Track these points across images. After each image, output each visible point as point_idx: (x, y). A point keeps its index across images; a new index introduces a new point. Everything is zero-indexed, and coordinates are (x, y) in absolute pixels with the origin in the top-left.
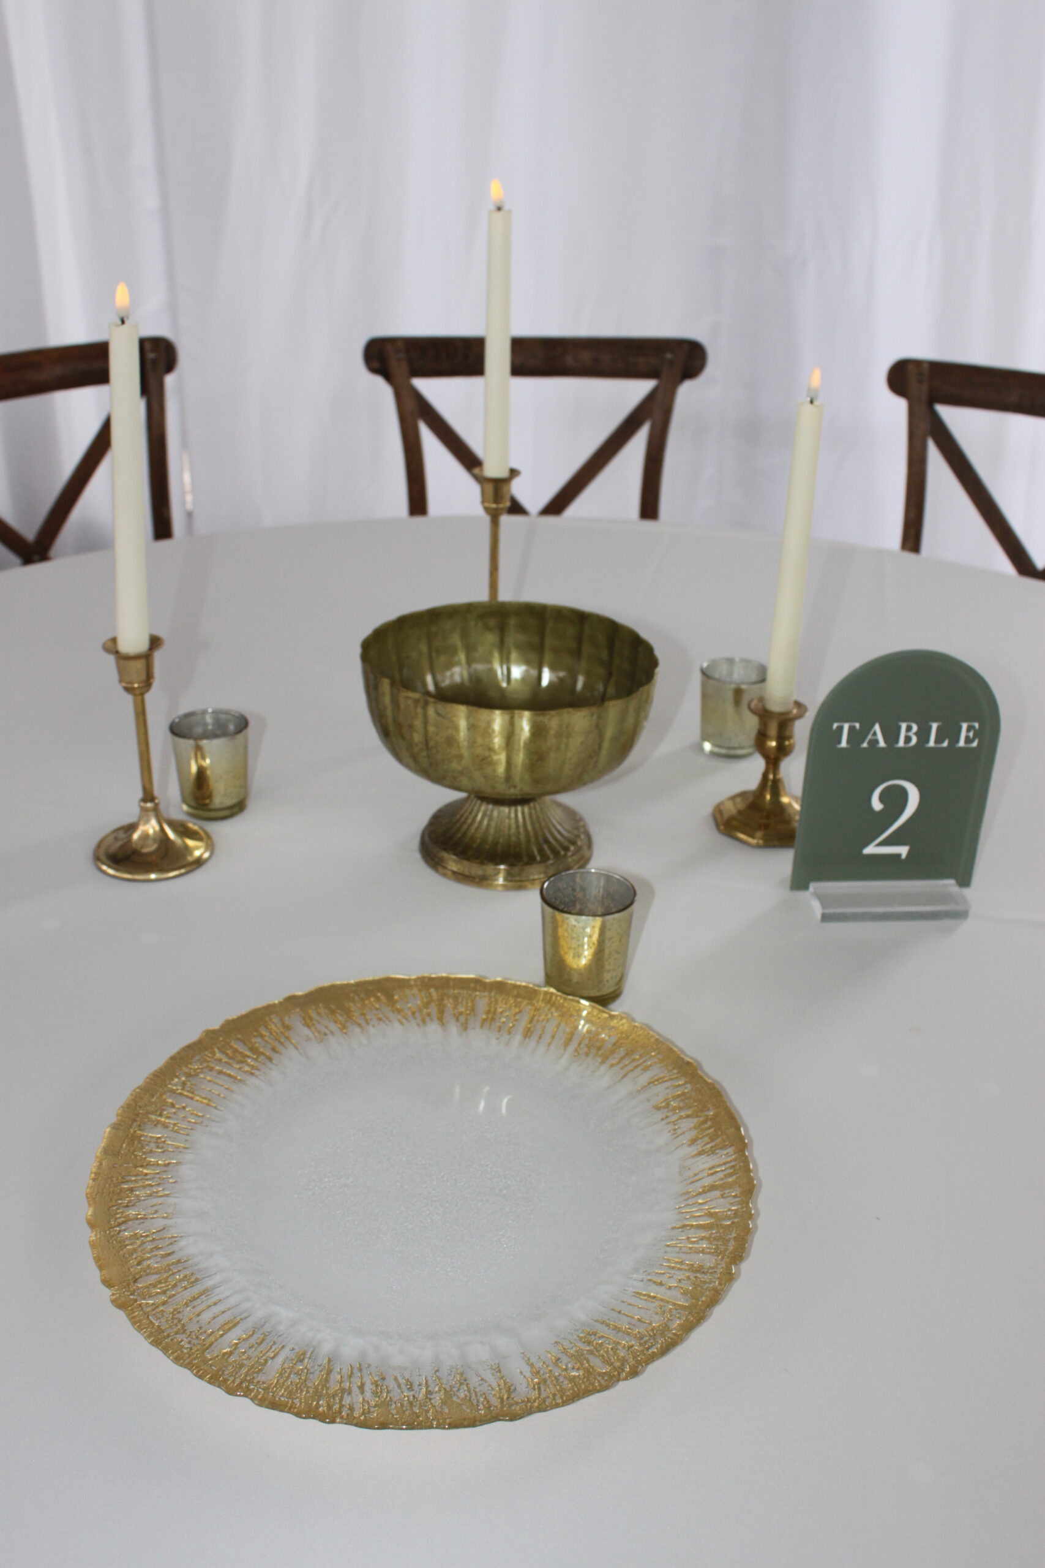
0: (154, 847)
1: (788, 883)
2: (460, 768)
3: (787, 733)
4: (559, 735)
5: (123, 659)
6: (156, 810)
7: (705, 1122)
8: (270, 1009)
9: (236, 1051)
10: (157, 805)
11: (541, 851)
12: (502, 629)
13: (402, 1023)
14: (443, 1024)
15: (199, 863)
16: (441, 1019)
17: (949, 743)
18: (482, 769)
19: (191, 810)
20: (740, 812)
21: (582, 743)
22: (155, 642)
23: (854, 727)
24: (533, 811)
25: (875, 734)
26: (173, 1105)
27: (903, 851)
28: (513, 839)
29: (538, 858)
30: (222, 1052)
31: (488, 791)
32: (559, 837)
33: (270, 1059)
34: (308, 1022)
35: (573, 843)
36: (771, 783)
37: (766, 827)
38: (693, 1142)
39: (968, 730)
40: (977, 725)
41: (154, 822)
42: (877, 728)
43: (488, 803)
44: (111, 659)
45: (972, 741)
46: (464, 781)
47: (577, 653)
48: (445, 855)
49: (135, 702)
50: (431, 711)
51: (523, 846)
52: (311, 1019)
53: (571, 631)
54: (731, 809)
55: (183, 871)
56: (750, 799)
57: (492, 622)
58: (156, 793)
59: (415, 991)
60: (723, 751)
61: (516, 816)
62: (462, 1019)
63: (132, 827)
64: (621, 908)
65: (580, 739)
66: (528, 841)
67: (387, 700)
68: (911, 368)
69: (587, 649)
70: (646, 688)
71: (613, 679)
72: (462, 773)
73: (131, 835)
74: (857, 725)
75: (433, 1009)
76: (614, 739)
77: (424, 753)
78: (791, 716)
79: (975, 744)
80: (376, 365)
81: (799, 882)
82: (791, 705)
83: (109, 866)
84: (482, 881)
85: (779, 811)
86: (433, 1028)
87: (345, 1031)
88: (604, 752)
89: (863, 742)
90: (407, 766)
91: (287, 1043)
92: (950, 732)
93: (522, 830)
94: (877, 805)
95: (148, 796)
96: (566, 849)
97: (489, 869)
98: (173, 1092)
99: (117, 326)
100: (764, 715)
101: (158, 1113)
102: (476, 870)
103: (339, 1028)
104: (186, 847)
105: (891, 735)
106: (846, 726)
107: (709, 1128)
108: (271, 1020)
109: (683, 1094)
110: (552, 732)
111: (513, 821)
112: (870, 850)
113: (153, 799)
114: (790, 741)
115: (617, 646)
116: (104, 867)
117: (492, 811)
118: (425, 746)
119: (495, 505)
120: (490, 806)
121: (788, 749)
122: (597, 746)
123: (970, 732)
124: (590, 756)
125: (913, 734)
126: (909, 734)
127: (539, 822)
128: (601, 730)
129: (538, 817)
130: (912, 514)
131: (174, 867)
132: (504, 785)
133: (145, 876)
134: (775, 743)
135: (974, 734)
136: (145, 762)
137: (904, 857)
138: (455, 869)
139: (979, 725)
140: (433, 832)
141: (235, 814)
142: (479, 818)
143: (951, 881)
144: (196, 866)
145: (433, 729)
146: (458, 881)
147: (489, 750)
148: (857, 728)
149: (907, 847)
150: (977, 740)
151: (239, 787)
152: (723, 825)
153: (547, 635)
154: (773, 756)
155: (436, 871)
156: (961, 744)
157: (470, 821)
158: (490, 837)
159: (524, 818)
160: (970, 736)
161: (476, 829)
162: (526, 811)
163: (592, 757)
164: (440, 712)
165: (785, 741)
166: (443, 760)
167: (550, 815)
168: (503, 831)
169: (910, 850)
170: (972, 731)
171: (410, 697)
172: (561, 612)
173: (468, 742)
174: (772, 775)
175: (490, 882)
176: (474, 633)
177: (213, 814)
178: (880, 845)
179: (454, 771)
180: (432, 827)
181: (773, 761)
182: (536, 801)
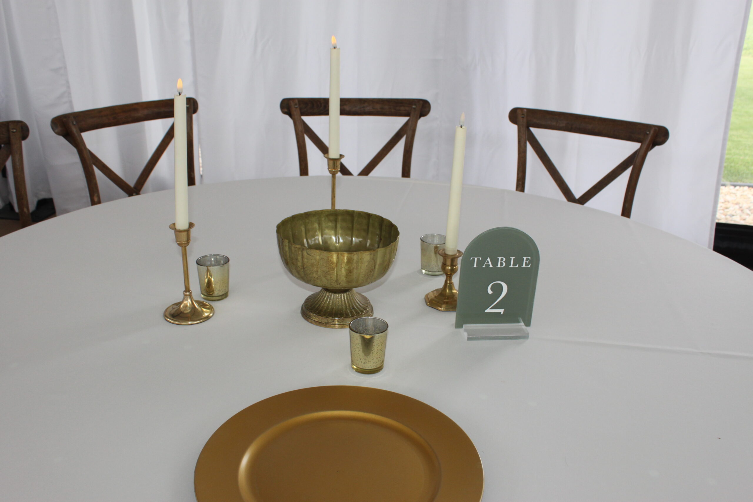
0: (189, 311)
1: (454, 326)
2: (317, 276)
3: (455, 264)
4: (357, 262)
5: (178, 232)
6: (190, 296)
10: (191, 293)
11: (351, 312)
12: (336, 221)
15: (208, 318)
17: (518, 266)
18: (326, 276)
19: (205, 297)
20: (435, 297)
21: (367, 266)
22: (191, 225)
23: (480, 259)
24: (348, 296)
25: (488, 262)
27: (502, 311)
28: (340, 307)
29: (350, 315)
31: (329, 286)
32: (359, 306)
35: (365, 309)
36: (448, 285)
37: (447, 303)
39: (526, 260)
40: (530, 258)
41: (189, 300)
42: (489, 259)
43: (329, 292)
44: (173, 231)
45: (528, 265)
46: (319, 282)
47: (367, 231)
48: (312, 314)
49: (182, 250)
50: (305, 253)
51: (344, 310)
53: (365, 222)
54: (432, 296)
55: (201, 321)
56: (440, 292)
57: (332, 218)
58: (191, 289)
60: (430, 273)
61: (341, 298)
63: (180, 303)
64: (383, 331)
65: (366, 264)
66: (346, 308)
67: (287, 249)
68: (519, 112)
69: (371, 229)
70: (394, 243)
71: (382, 241)
72: (318, 278)
73: (180, 306)
74: (480, 258)
76: (380, 264)
77: (302, 270)
78: (456, 256)
79: (529, 266)
80: (286, 110)
81: (459, 325)
82: (456, 252)
83: (171, 319)
84: (327, 325)
85: (452, 296)
88: (376, 270)
89: (483, 266)
90: (295, 276)
92: (518, 261)
93: (343, 303)
94: (490, 292)
95: (187, 289)
96: (362, 312)
97: (330, 320)
99: (178, 96)
100: (445, 256)
102: (324, 320)
104: (202, 311)
105: (495, 263)
106: (476, 259)
110: (354, 261)
111: (340, 300)
112: (488, 311)
113: (189, 291)
114: (455, 267)
115: (384, 227)
116: (168, 319)
117: (331, 296)
118: (302, 268)
119: (334, 170)
120: (330, 294)
121: (455, 270)
122: (373, 267)
123: (527, 261)
124: (370, 271)
125: (504, 262)
126: (502, 262)
127: (350, 300)
128: (375, 260)
129: (350, 298)
130: (520, 175)
131: (197, 319)
132: (335, 283)
133: (186, 323)
134: (450, 268)
135: (529, 262)
136: (186, 275)
137: (502, 313)
138: (315, 320)
139: (531, 258)
140: (307, 305)
141: (224, 298)
142: (325, 299)
143: (522, 324)
144: (206, 319)
145: (306, 260)
146: (317, 325)
147: (329, 269)
148: (481, 259)
149: (503, 310)
150: (530, 264)
151: (226, 287)
152: (429, 302)
153: (354, 224)
154: (449, 273)
155: (308, 321)
156: (524, 266)
157: (322, 300)
158: (330, 306)
159: (344, 299)
160: (527, 262)
161: (325, 303)
162: (345, 296)
163: (371, 272)
164: (308, 253)
165: (454, 267)
166: (310, 273)
167: (355, 297)
168: (336, 304)
169: (504, 311)
170: (528, 261)
171: (296, 247)
172: (360, 213)
173: (320, 265)
174: (449, 282)
175: (330, 325)
176: (323, 223)
177: (214, 298)
178: (492, 308)
179: (314, 278)
180: (306, 303)
181: (449, 275)
182: (349, 291)
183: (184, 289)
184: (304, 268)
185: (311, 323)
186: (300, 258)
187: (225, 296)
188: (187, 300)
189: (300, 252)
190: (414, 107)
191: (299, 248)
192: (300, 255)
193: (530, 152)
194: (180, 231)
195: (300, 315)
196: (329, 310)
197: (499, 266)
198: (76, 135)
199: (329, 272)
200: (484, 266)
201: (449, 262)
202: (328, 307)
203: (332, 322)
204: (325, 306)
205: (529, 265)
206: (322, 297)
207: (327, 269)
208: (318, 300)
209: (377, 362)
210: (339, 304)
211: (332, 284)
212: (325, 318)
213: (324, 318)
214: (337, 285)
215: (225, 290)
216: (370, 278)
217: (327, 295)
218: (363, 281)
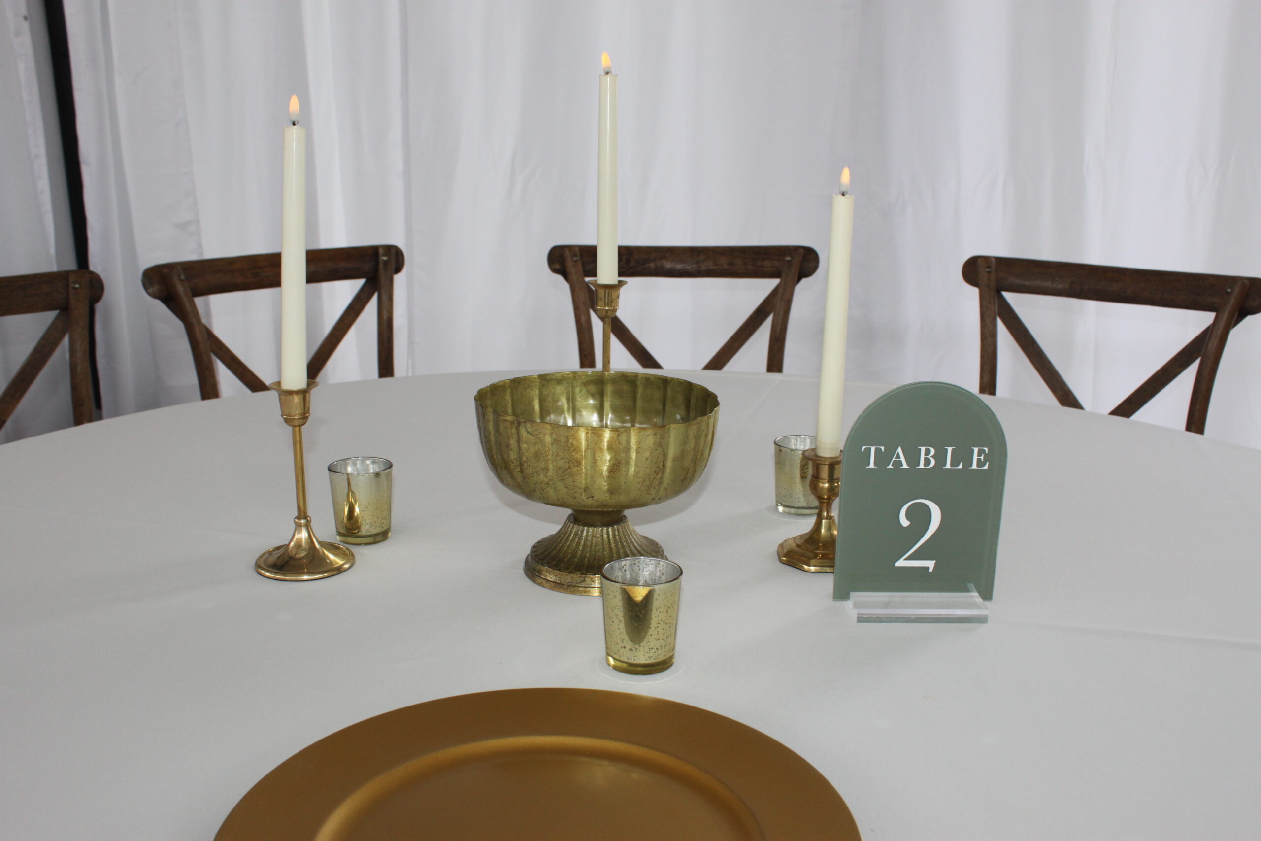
0: (304, 555)
1: (831, 596)
2: (546, 480)
3: (836, 477)
4: (627, 449)
5: (285, 394)
6: (308, 526)
10: (308, 521)
12: (601, 395)
15: (338, 571)
17: (963, 465)
19: (343, 537)
20: (798, 546)
21: (647, 459)
22: (313, 384)
23: (881, 449)
24: (617, 533)
25: (898, 456)
27: (930, 564)
28: (599, 554)
31: (571, 502)
36: (823, 520)
37: (821, 557)
39: (979, 455)
40: (986, 449)
41: (305, 534)
42: (900, 450)
46: (550, 493)
47: (662, 411)
48: (543, 568)
49: (294, 433)
50: (524, 432)
53: (658, 394)
54: (791, 546)
55: (326, 575)
56: (803, 539)
57: (594, 388)
58: (309, 513)
60: (791, 511)
65: (646, 454)
67: (491, 426)
68: (980, 262)
69: (669, 408)
72: (547, 484)
73: (288, 547)
74: (883, 448)
76: (675, 459)
77: (519, 471)
78: (838, 461)
79: (986, 467)
80: (557, 266)
81: (841, 594)
82: (835, 452)
83: (268, 571)
84: (570, 587)
85: (831, 543)
88: (668, 470)
89: (888, 465)
90: (507, 485)
92: (962, 455)
93: (606, 547)
94: (905, 522)
95: (302, 514)
97: (576, 577)
100: (815, 465)
102: (568, 578)
106: (873, 449)
112: (901, 563)
113: (306, 517)
114: (838, 483)
115: (693, 402)
116: (263, 572)
117: (582, 532)
118: (518, 463)
119: (607, 308)
120: (581, 527)
121: (836, 490)
122: (661, 464)
123: (981, 456)
124: (655, 472)
125: (932, 457)
126: (927, 457)
127: (621, 542)
128: (664, 449)
129: (620, 537)
130: (986, 379)
131: (319, 570)
132: (583, 494)
133: (295, 577)
134: (826, 485)
135: (984, 458)
136: (301, 484)
137: (931, 570)
138: (549, 579)
139: (988, 449)
140: (534, 552)
141: (379, 542)
142: (571, 538)
143: (976, 594)
144: (335, 573)
145: (524, 446)
146: (551, 589)
147: (569, 463)
148: (883, 451)
149: (934, 562)
150: (988, 463)
151: (383, 519)
152: (785, 556)
153: (638, 400)
154: (825, 497)
155: (534, 581)
156: (974, 466)
157: (564, 541)
158: (579, 552)
159: (608, 538)
160: (981, 459)
161: (569, 546)
162: (610, 532)
163: (658, 474)
164: (529, 430)
165: (834, 483)
166: (533, 474)
167: (631, 537)
168: (591, 548)
169: (935, 564)
170: (983, 455)
171: (506, 421)
172: (649, 379)
173: (552, 455)
174: (825, 514)
175: (576, 588)
176: (578, 398)
177: (358, 540)
178: (909, 558)
179: (542, 483)
180: (535, 549)
181: (826, 501)
182: (619, 524)
183: (296, 514)
184: (521, 465)
185: (540, 584)
186: (513, 442)
187: (382, 536)
188: (300, 532)
189: (514, 431)
190: (788, 258)
191: (512, 422)
192: (515, 436)
193: (1003, 335)
194: (290, 393)
195: (522, 572)
196: (576, 560)
197: (922, 466)
198: (185, 299)
199: (569, 470)
200: (890, 466)
201: (824, 472)
202: (574, 555)
203: (581, 582)
204: (569, 551)
205: (984, 465)
206: (565, 534)
207: (566, 462)
208: (557, 542)
209: (657, 649)
210: (597, 548)
211: (577, 495)
212: (567, 574)
213: (565, 574)
214: (588, 499)
215: (383, 523)
216: (656, 488)
217: (575, 530)
218: (640, 493)
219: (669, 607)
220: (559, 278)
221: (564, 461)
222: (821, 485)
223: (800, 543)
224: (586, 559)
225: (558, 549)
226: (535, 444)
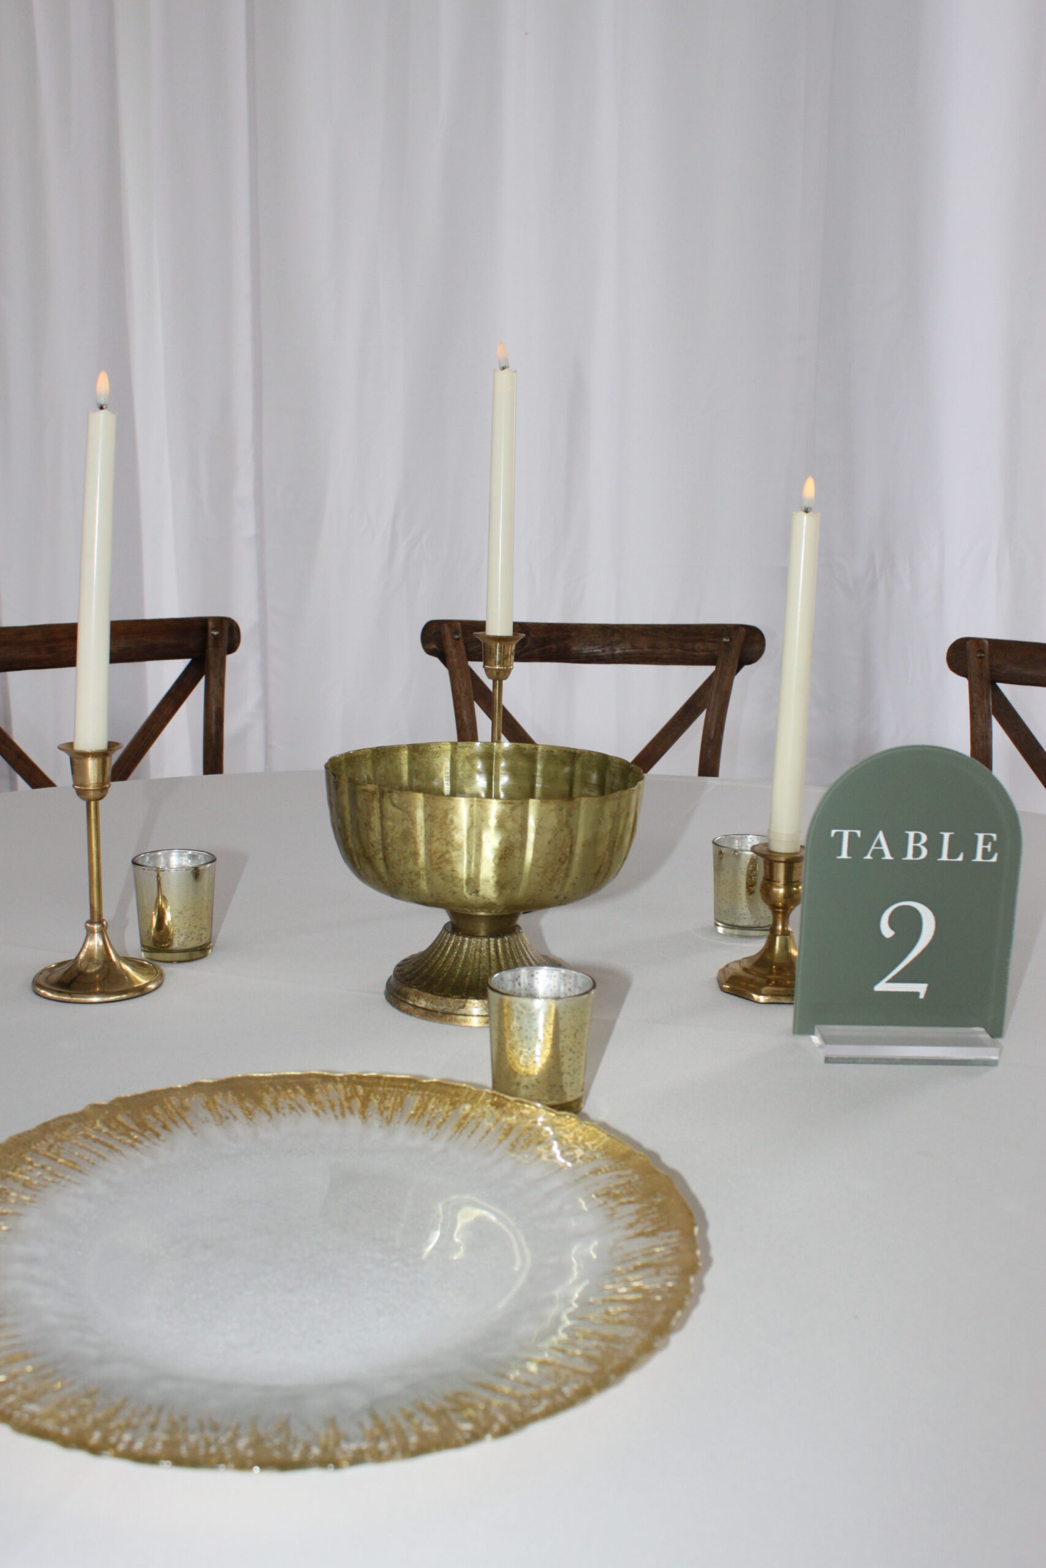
0: (96, 967)
1: (791, 1031)
2: (416, 869)
3: (795, 878)
4: (524, 829)
5: (76, 756)
6: (103, 932)
7: (649, 1208)
8: (171, 1091)
9: (119, 1123)
10: (104, 927)
13: (316, 1113)
14: (364, 1117)
15: (141, 992)
16: (363, 1114)
17: (964, 857)
18: (439, 868)
19: (149, 952)
20: (746, 971)
21: (549, 842)
23: (855, 834)
25: (879, 844)
26: (31, 1163)
27: (921, 989)
30: (104, 1123)
33: (157, 1135)
34: (210, 1106)
36: (778, 936)
37: (774, 984)
38: (631, 1226)
39: (985, 843)
40: (994, 836)
41: (99, 942)
42: (881, 836)
45: (991, 856)
48: (412, 992)
49: (88, 809)
50: (387, 804)
52: (214, 1102)
53: (564, 771)
54: (737, 970)
55: (124, 996)
56: (758, 957)
59: (340, 1086)
60: (736, 931)
62: (387, 1114)
65: (548, 836)
67: (345, 800)
72: (418, 874)
73: (78, 958)
75: (357, 1103)
77: (383, 862)
78: (799, 857)
79: (994, 859)
80: (434, 646)
81: (803, 1027)
82: (795, 847)
83: (48, 990)
84: (445, 1015)
85: (788, 965)
86: (354, 1122)
87: (250, 1117)
88: (577, 859)
89: (866, 855)
91: (180, 1122)
92: (964, 844)
93: (494, 964)
94: (887, 932)
95: (96, 917)
97: (452, 1003)
98: (36, 1151)
100: (768, 862)
101: (12, 1168)
102: (439, 1003)
103: (245, 1114)
105: (898, 845)
106: (846, 834)
107: (654, 1213)
108: (170, 1102)
109: (629, 1182)
112: (882, 986)
113: (100, 922)
116: (43, 991)
117: (463, 944)
118: (380, 847)
119: (498, 667)
120: (461, 938)
121: (796, 896)
122: (568, 850)
123: (987, 844)
124: (560, 860)
125: (923, 845)
126: (918, 845)
127: (513, 958)
128: (572, 830)
129: (511, 952)
131: (115, 990)
132: (465, 888)
133: (83, 997)
134: (782, 890)
135: (992, 847)
136: (95, 877)
137: (922, 996)
138: (419, 1005)
139: (997, 835)
140: (400, 971)
141: (197, 959)
142: (448, 952)
143: (980, 1030)
144: (136, 994)
145: (390, 823)
146: (422, 1018)
147: (446, 845)
148: (859, 836)
149: (926, 985)
150: (996, 854)
151: (202, 929)
152: (727, 983)
153: (537, 778)
154: (781, 905)
155: (399, 1008)
156: (979, 858)
157: (439, 956)
158: (458, 971)
159: (497, 952)
160: (987, 849)
161: (445, 962)
162: (499, 944)
163: (563, 863)
164: (395, 802)
165: (793, 887)
166: (400, 861)
167: (527, 953)
168: (473, 965)
169: (928, 988)
170: (990, 843)
171: (366, 791)
172: (552, 752)
173: (425, 835)
174: (780, 927)
175: (454, 1016)
177: (170, 956)
178: (893, 980)
179: (411, 873)
180: (400, 968)
181: (781, 910)
182: (512, 936)
183: (88, 918)
184: (385, 848)
185: (407, 1012)
186: (375, 820)
187: (200, 952)
188: (92, 938)
189: (376, 804)
190: (726, 640)
191: (374, 793)
192: (377, 811)
194: (85, 755)
195: (383, 997)
196: (454, 980)
199: (446, 856)
200: (869, 857)
201: (780, 873)
202: (451, 973)
203: (460, 1008)
204: (445, 969)
206: (440, 948)
207: (443, 845)
208: (429, 958)
210: (481, 965)
211: (457, 891)
212: (442, 997)
213: (439, 998)
214: (470, 895)
215: (201, 934)
216: (561, 881)
217: (452, 942)
218: (540, 888)
219: (577, 1031)
220: (435, 661)
221: (440, 842)
222: (775, 889)
223: (747, 967)
224: (468, 979)
225: (430, 966)
226: (403, 820)
